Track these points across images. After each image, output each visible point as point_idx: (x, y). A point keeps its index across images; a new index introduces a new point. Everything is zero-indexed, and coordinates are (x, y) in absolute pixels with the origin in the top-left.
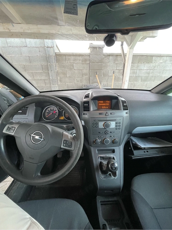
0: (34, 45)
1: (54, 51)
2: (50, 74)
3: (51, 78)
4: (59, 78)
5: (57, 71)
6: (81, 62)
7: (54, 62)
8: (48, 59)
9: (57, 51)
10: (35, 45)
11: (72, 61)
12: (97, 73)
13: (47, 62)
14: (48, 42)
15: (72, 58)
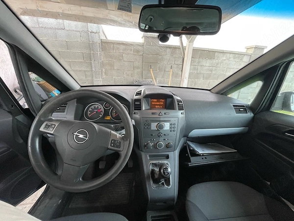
0: (74, 29)
1: (99, 37)
2: (93, 65)
3: (94, 69)
4: (104, 70)
5: (103, 62)
6: (132, 52)
7: (98, 50)
8: (91, 46)
9: (103, 38)
10: (76, 28)
11: (121, 51)
12: (152, 67)
13: (90, 49)
14: (93, 27)
15: (122, 47)
